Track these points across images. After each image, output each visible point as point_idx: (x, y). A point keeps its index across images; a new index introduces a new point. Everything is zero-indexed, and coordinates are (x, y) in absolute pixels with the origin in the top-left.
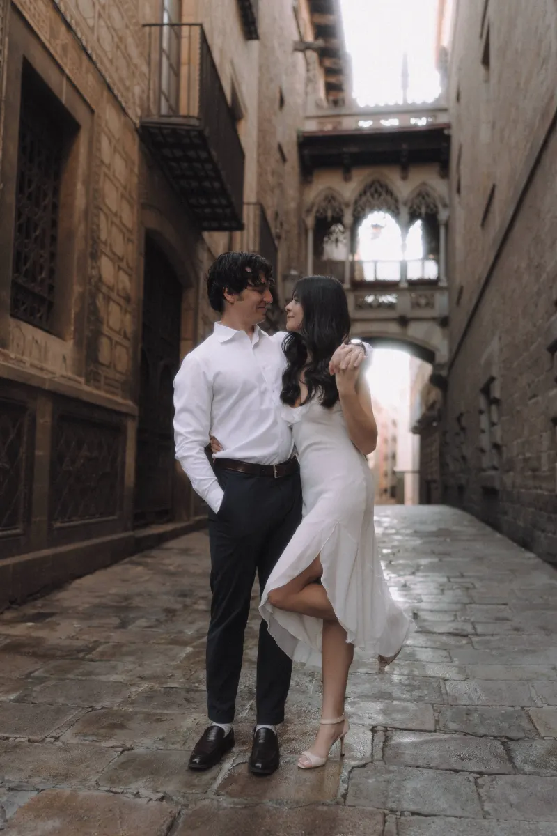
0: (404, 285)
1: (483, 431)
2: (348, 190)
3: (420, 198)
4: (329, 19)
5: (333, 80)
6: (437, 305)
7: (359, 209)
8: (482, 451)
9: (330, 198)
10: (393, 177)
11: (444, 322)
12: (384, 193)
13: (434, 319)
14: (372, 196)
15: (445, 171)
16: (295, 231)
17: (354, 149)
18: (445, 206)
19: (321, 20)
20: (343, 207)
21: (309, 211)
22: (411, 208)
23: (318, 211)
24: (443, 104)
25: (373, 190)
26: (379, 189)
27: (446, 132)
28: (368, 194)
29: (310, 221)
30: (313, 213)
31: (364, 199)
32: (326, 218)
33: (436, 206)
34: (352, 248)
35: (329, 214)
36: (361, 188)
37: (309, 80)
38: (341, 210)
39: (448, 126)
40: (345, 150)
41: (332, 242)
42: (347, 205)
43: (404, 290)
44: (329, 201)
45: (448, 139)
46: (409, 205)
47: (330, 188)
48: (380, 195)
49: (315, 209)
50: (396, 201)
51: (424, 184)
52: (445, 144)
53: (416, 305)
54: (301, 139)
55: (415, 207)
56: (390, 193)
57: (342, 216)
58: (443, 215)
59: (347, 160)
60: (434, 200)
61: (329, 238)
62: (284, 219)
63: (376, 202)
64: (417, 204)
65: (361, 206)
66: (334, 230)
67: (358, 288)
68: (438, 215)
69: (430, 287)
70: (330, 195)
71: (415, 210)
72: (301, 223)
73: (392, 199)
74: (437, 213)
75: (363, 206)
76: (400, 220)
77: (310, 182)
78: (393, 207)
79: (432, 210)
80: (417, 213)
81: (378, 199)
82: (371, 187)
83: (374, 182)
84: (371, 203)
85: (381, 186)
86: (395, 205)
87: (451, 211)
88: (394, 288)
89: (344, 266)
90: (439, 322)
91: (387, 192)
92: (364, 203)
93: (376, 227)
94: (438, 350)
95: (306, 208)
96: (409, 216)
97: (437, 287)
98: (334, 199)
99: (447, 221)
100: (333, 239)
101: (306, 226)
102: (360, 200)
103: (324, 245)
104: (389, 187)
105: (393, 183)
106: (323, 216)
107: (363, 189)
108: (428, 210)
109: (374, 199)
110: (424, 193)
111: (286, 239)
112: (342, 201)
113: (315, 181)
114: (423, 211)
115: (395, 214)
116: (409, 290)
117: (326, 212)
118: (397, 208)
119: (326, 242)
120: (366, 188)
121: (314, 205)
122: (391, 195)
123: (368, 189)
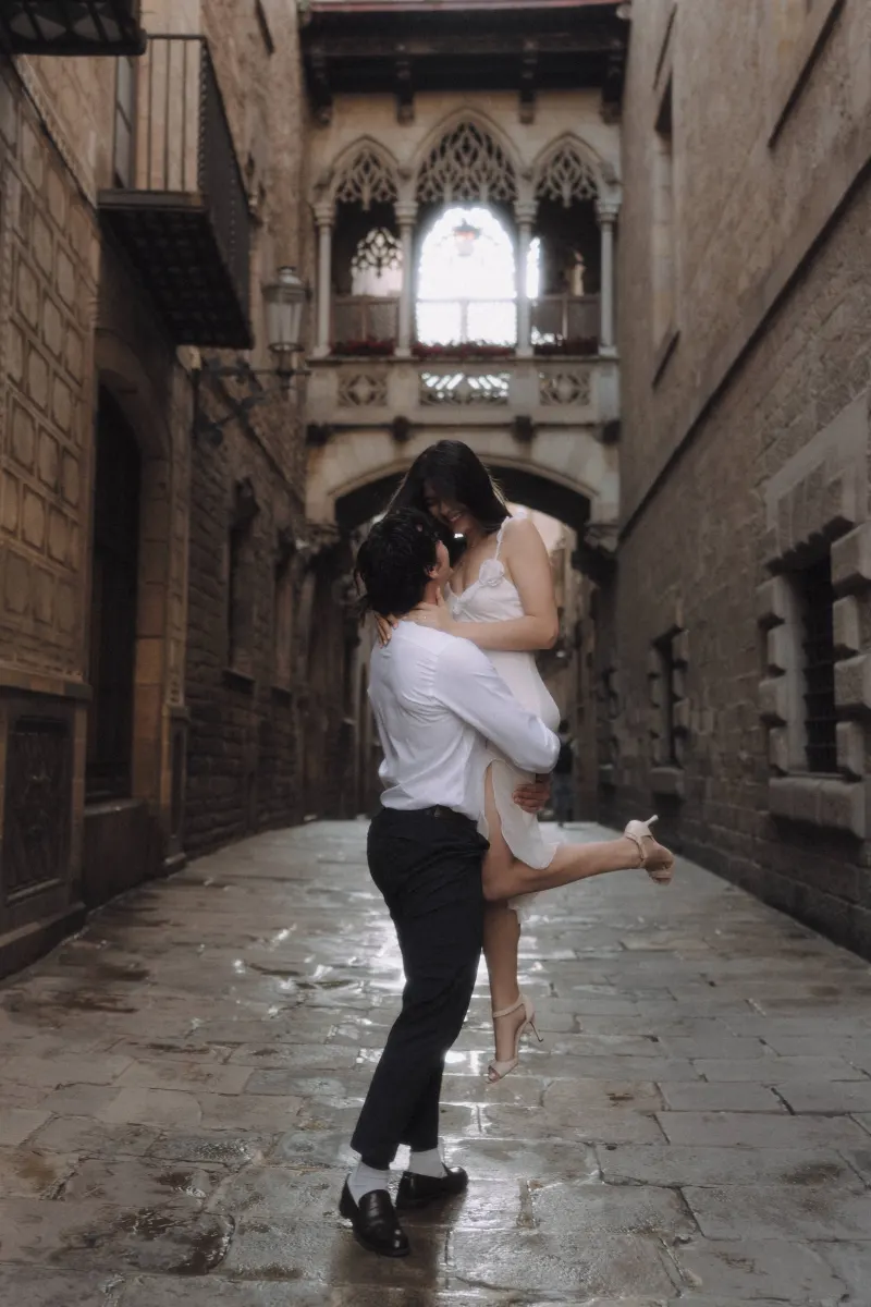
0: (525, 354)
2: (408, 141)
3: (560, 165)
6: (594, 397)
7: (430, 185)
9: (368, 162)
10: (502, 118)
11: (610, 433)
12: (483, 153)
13: (589, 426)
14: (458, 157)
15: (613, 103)
16: (292, 222)
17: (420, 49)
18: (612, 183)
20: (397, 181)
21: (322, 187)
22: (540, 186)
23: (340, 189)
25: (460, 143)
26: (473, 143)
27: (620, 13)
28: (450, 153)
29: (325, 210)
30: (332, 192)
31: (440, 164)
32: (359, 202)
33: (593, 185)
34: (411, 278)
35: (366, 195)
36: (434, 140)
38: (393, 188)
40: (402, 48)
41: (370, 264)
42: (405, 177)
43: (525, 361)
44: (367, 168)
45: (623, 29)
46: (537, 179)
47: (367, 137)
48: (475, 157)
49: (335, 184)
50: (509, 171)
52: (617, 44)
53: (552, 396)
54: (307, 19)
55: (549, 184)
56: (496, 152)
57: (394, 200)
58: (608, 203)
59: (404, 75)
60: (589, 169)
61: (364, 257)
62: (268, 183)
63: (466, 172)
64: (553, 179)
65: (434, 179)
66: (373, 241)
67: (428, 357)
68: (598, 202)
69: (580, 358)
70: (366, 152)
71: (549, 192)
72: (305, 210)
73: (500, 165)
74: (595, 197)
75: (438, 178)
76: (519, 211)
77: (326, 124)
78: (503, 184)
79: (584, 191)
80: (553, 197)
81: (470, 165)
82: (455, 138)
83: (461, 128)
84: (456, 172)
85: (478, 138)
86: (506, 178)
87: (626, 196)
88: (503, 358)
89: (398, 309)
90: (599, 432)
91: (490, 150)
92: (441, 172)
93: (465, 229)
94: (596, 493)
95: (314, 180)
96: (536, 203)
97: (595, 357)
98: (376, 162)
99: (617, 215)
100: (372, 259)
101: (315, 219)
102: (432, 166)
103: (354, 271)
104: (495, 142)
105: (503, 131)
106: (353, 199)
107: (439, 141)
108: (577, 192)
109: (462, 165)
110: (567, 155)
111: (271, 230)
112: (393, 166)
113: (335, 121)
114: (566, 192)
115: (507, 197)
116: (536, 362)
117: (358, 189)
118: (511, 186)
119: (358, 265)
120: (445, 140)
121: (332, 174)
122: (499, 156)
123: (447, 145)
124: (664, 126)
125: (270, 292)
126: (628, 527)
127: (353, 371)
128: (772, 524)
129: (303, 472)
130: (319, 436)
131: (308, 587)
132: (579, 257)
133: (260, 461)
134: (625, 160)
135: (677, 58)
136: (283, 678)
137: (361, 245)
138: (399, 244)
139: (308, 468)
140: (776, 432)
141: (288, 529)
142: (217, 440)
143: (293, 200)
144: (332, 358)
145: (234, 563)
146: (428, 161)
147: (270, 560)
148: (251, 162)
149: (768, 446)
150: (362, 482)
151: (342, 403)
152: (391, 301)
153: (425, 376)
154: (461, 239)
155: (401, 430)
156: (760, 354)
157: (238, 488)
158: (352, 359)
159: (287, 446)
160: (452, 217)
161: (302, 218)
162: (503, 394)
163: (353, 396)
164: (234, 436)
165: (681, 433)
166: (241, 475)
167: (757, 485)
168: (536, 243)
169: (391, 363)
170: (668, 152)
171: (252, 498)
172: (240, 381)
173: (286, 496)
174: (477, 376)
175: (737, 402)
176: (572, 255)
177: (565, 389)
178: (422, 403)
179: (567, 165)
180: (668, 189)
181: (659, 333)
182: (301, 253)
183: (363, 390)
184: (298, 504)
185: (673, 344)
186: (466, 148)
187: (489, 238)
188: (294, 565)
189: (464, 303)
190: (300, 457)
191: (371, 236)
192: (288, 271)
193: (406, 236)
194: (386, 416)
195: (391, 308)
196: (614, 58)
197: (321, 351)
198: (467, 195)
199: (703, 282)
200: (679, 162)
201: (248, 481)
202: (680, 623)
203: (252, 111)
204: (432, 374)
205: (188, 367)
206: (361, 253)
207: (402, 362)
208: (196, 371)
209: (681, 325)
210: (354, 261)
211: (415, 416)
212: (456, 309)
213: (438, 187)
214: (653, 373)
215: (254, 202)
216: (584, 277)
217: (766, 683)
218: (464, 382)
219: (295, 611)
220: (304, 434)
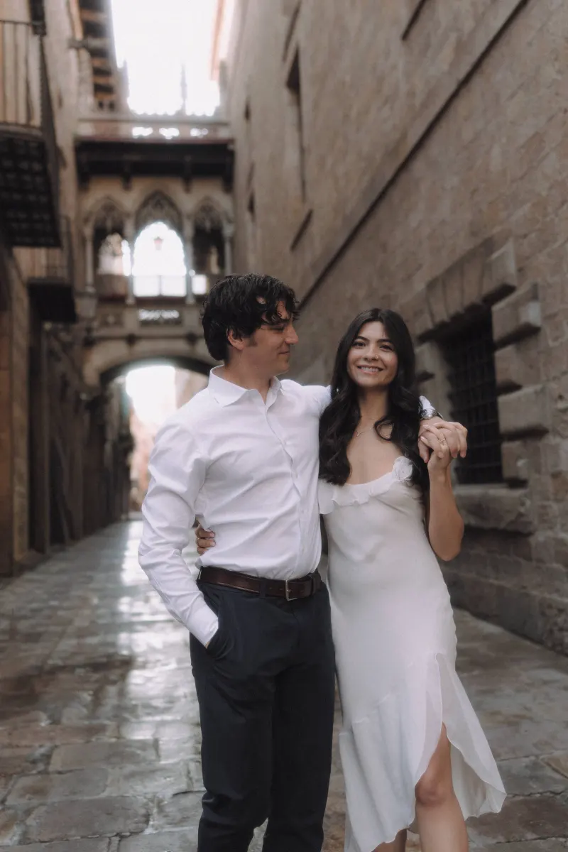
0: (191, 301)
2: (129, 199)
3: (204, 213)
4: (100, 17)
5: (101, 81)
7: (141, 221)
9: (110, 208)
10: (175, 189)
12: (166, 205)
14: (154, 207)
15: (228, 183)
17: (136, 158)
18: (230, 221)
19: (91, 17)
20: (124, 217)
22: (195, 222)
23: (96, 220)
24: (223, 118)
25: (154, 201)
26: (162, 201)
27: (231, 147)
28: (150, 206)
29: (88, 231)
30: (91, 223)
31: (145, 211)
32: (105, 226)
33: (220, 222)
35: (109, 223)
36: (142, 199)
37: (81, 81)
38: (122, 222)
39: (232, 141)
40: (126, 157)
41: (110, 254)
43: (191, 304)
44: (109, 211)
45: (232, 154)
46: (193, 218)
47: (108, 198)
48: (162, 207)
49: (93, 218)
50: (179, 214)
51: (207, 198)
52: (229, 160)
54: (77, 144)
55: (199, 221)
56: (172, 205)
57: (123, 228)
58: (228, 231)
59: (127, 168)
60: (218, 214)
61: (106, 250)
63: (159, 215)
66: (111, 241)
67: (142, 302)
68: (223, 230)
70: (109, 204)
71: (199, 225)
72: (80, 234)
73: (176, 211)
74: (221, 228)
75: (145, 218)
76: (185, 234)
77: (88, 189)
78: (177, 221)
79: (216, 225)
80: (201, 227)
81: (161, 212)
82: (153, 198)
83: (156, 193)
84: (154, 215)
85: (164, 198)
87: (236, 227)
91: (170, 205)
95: (83, 217)
96: (193, 230)
98: (114, 209)
99: (232, 237)
100: (110, 252)
102: (141, 211)
104: (172, 200)
105: (176, 196)
107: (145, 200)
108: (213, 225)
109: (157, 212)
110: (207, 208)
112: (123, 211)
113: (92, 188)
114: (208, 225)
116: (196, 304)
117: (104, 222)
118: (181, 220)
120: (148, 198)
121: (91, 214)
122: (175, 208)
123: (149, 201)
127: (107, 310)
129: (82, 361)
130: (90, 343)
131: (87, 417)
132: (214, 250)
135: (256, 186)
138: (124, 241)
139: (85, 359)
141: (79, 391)
146: (140, 209)
147: (72, 408)
151: (101, 326)
153: (141, 312)
155: (131, 339)
158: (106, 304)
163: (106, 323)
169: (125, 307)
170: (253, 221)
178: (141, 326)
180: (254, 237)
183: (111, 319)
186: (159, 203)
188: (81, 408)
189: (161, 278)
193: (129, 237)
194: (124, 333)
196: (227, 166)
198: (158, 219)
205: (46, 330)
207: (130, 306)
211: (138, 332)
212: (157, 280)
218: (161, 314)
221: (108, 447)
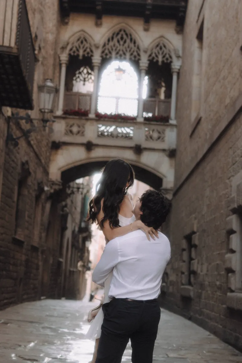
0: (140, 120)
1: (233, 252)
2: (99, 33)
3: (158, 48)
6: (166, 139)
7: (107, 51)
8: (230, 271)
9: (83, 40)
11: (172, 154)
12: (128, 41)
13: (164, 150)
14: (118, 41)
15: (180, 27)
16: (51, 61)
18: (178, 57)
20: (93, 49)
21: (63, 48)
22: (150, 56)
23: (71, 50)
25: (119, 37)
26: (125, 36)
28: (115, 40)
29: (64, 57)
30: (67, 51)
31: (111, 44)
32: (78, 55)
33: (171, 57)
34: (97, 87)
35: (81, 53)
36: (109, 34)
38: (92, 51)
41: (81, 80)
42: (97, 47)
43: (140, 123)
44: (82, 42)
46: (149, 53)
47: (83, 31)
48: (125, 42)
49: (69, 47)
50: (138, 49)
52: (183, 4)
53: (150, 138)
55: (154, 55)
56: (134, 41)
57: (92, 56)
58: (176, 65)
59: (99, 8)
60: (169, 51)
61: (79, 77)
62: (42, 45)
63: (121, 47)
64: (155, 53)
65: (108, 49)
66: (83, 71)
67: (101, 118)
68: (172, 64)
69: (162, 123)
70: (82, 37)
71: (153, 58)
72: (56, 57)
73: (135, 46)
74: (171, 62)
75: (110, 49)
76: (141, 65)
77: (67, 23)
78: (135, 53)
79: (167, 59)
80: (155, 60)
81: (123, 45)
82: (118, 34)
83: (120, 31)
84: (117, 47)
85: (127, 35)
86: (137, 52)
87: (183, 62)
88: (131, 121)
89: (91, 99)
90: (167, 153)
91: (131, 40)
92: (111, 47)
93: (119, 70)
94: (165, 177)
95: (61, 45)
96: (148, 62)
97: (167, 124)
98: (86, 40)
99: (179, 70)
100: (81, 78)
101: (60, 61)
102: (108, 44)
103: (74, 82)
104: (133, 36)
105: (136, 33)
106: (76, 54)
107: (111, 35)
108: (165, 59)
109: (120, 45)
110: (161, 44)
111: (42, 63)
112: (92, 43)
113: (70, 23)
114: (160, 59)
115: (137, 59)
116: (145, 124)
117: (78, 50)
118: (139, 55)
119: (76, 80)
120: (114, 34)
121: (68, 44)
122: (135, 43)
123: (115, 36)
124: (200, 37)
125: (41, 88)
126: (177, 191)
127: (71, 122)
128: (234, 195)
129: (49, 160)
130: (56, 146)
131: (48, 206)
132: (163, 84)
133: (32, 154)
134: (184, 48)
135: (206, 12)
136: (35, 242)
137: (77, 72)
138: (92, 73)
139: (52, 158)
140: (237, 159)
141: (42, 182)
142: (16, 145)
143: (52, 52)
144: (64, 116)
145: (19, 194)
146: (107, 43)
147: (34, 194)
148: (36, 36)
149: (234, 164)
150: (72, 166)
151: (66, 134)
152: (89, 96)
153: (100, 126)
154: (117, 73)
155: (89, 146)
156: (233, 129)
157: (23, 164)
158: (71, 117)
159: (43, 149)
160: (114, 64)
161: (55, 59)
162: (132, 135)
163: (71, 132)
164: (22, 143)
165: (200, 156)
166: (25, 159)
167: (229, 178)
168: (146, 78)
169: (88, 120)
170: (201, 48)
171: (28, 169)
172: (27, 123)
173: (41, 169)
174: (121, 127)
175: (223, 145)
176: (160, 83)
177: (155, 135)
178: (98, 136)
179: (161, 48)
180: (200, 62)
181: (193, 116)
182: (54, 73)
183: (75, 129)
184: (46, 172)
185: (199, 122)
186: (122, 38)
187: (129, 74)
188: (43, 196)
189: (118, 98)
190: (48, 154)
191: (82, 69)
192: (49, 81)
193: (96, 70)
194: (84, 140)
195: (88, 98)
196: (181, 9)
197: (59, 113)
198: (121, 56)
199: (212, 99)
200: (205, 51)
201: (27, 162)
202: (195, 230)
203: (38, 16)
204: (103, 125)
205: (6, 115)
206: (77, 75)
207: (91, 119)
208: (9, 117)
209: (202, 114)
210: (74, 78)
211: (95, 141)
212: (114, 100)
213: (110, 53)
214: (190, 132)
215: (36, 52)
216: (165, 92)
217: (228, 255)
218: (116, 129)
219: (43, 215)
220: (50, 145)
221: (68, 234)
